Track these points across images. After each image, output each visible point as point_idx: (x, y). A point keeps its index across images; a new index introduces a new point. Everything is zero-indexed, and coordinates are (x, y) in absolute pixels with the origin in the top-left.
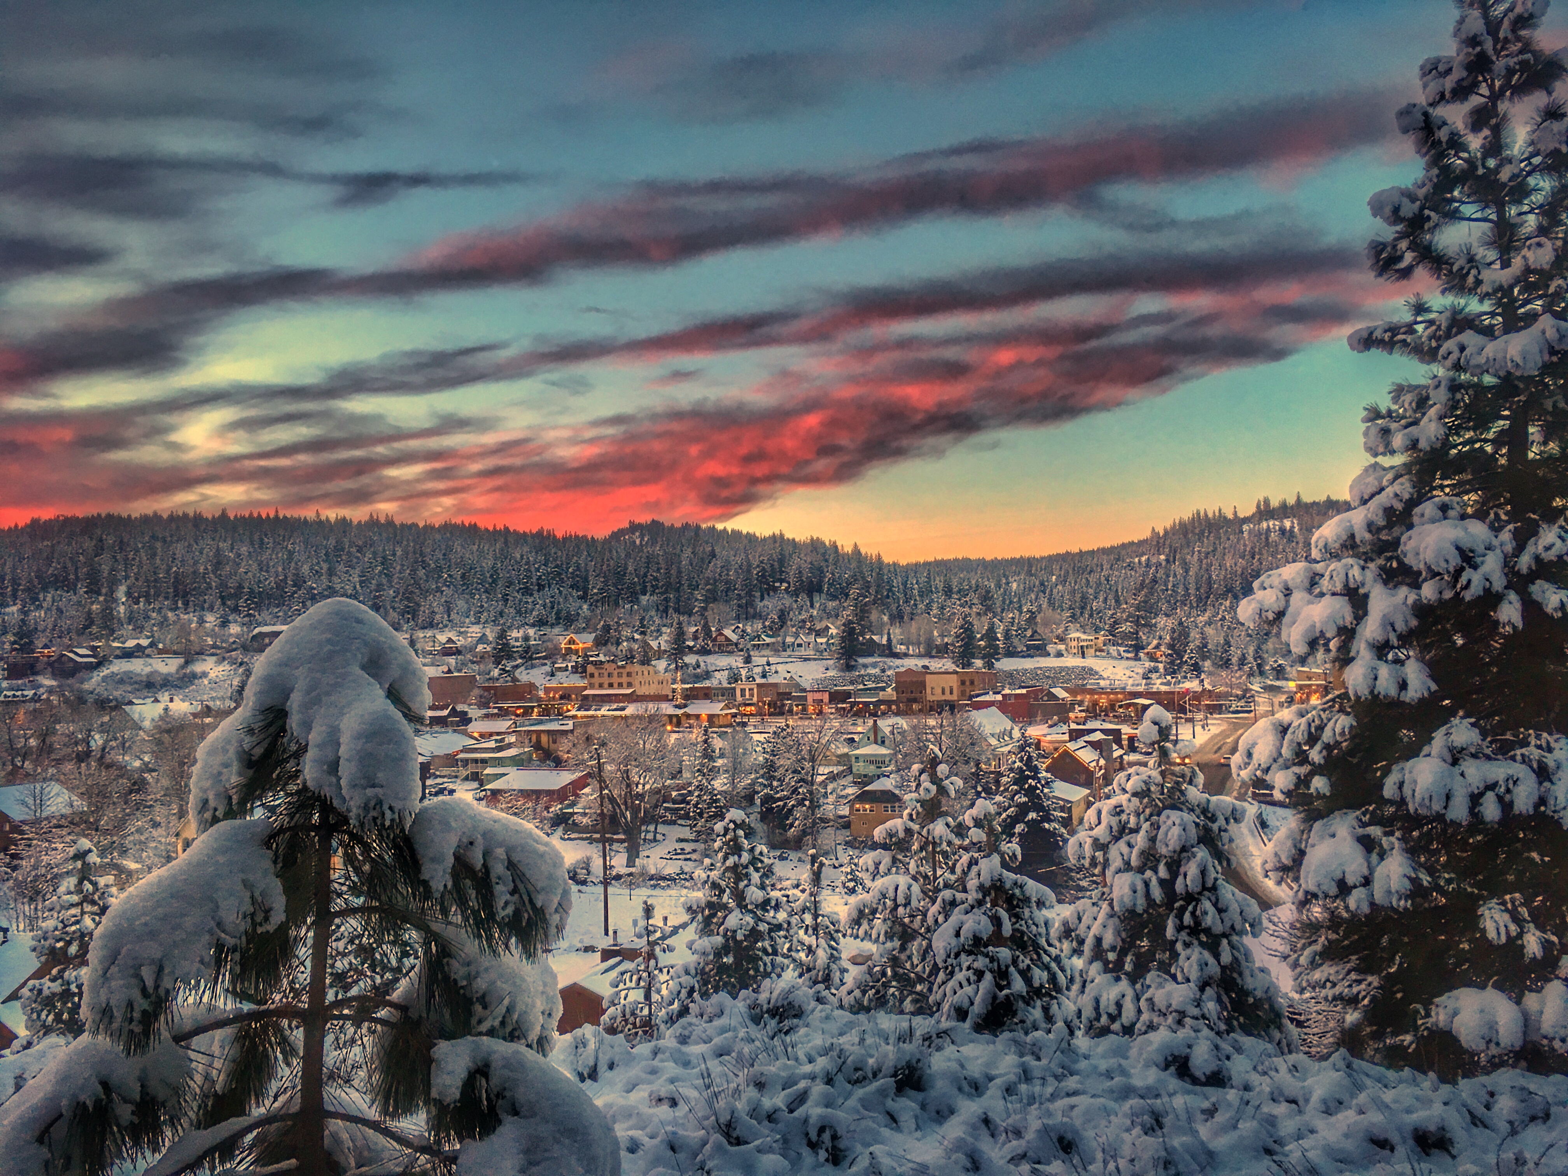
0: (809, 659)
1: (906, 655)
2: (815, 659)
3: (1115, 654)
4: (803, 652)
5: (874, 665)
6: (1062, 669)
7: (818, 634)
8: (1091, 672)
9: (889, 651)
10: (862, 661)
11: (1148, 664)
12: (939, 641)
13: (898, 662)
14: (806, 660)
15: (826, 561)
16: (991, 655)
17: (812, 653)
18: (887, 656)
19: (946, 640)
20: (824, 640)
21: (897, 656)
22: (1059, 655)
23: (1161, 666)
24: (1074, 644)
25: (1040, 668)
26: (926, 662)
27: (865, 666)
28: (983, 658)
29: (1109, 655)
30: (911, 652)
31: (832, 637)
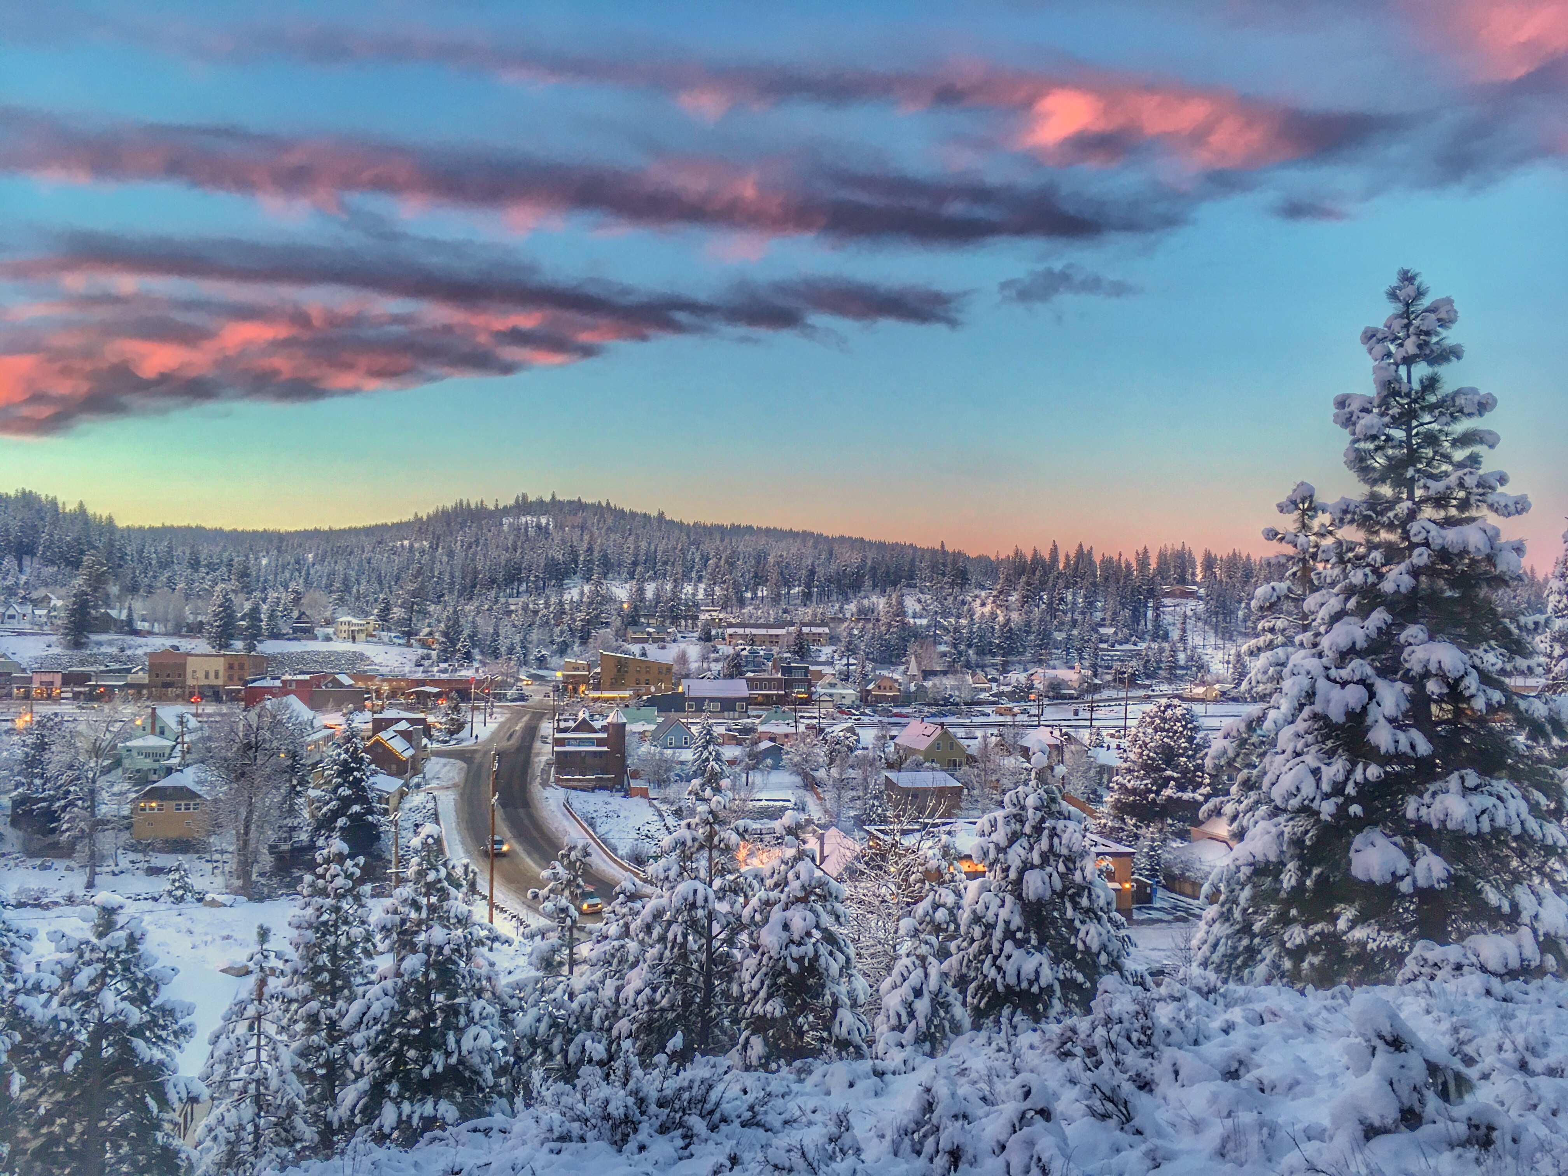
0: (25, 634)
1: (150, 633)
2: (33, 634)
3: (386, 639)
4: (15, 624)
5: (110, 643)
6: (331, 653)
7: (36, 603)
8: (362, 657)
9: (129, 628)
10: (94, 637)
11: (421, 651)
12: (191, 619)
13: (140, 640)
14: (19, 634)
15: (42, 519)
16: (253, 635)
17: (28, 626)
18: (126, 633)
19: (199, 618)
20: (45, 612)
21: (136, 633)
22: (328, 638)
23: (434, 654)
24: (346, 627)
25: (308, 653)
26: (175, 641)
27: (99, 644)
28: (244, 639)
29: (380, 642)
30: (156, 630)
31: (55, 608)
